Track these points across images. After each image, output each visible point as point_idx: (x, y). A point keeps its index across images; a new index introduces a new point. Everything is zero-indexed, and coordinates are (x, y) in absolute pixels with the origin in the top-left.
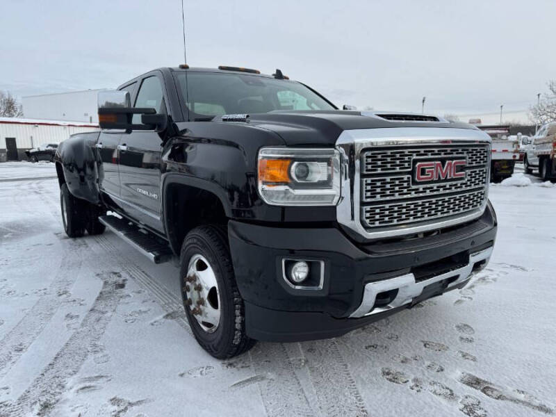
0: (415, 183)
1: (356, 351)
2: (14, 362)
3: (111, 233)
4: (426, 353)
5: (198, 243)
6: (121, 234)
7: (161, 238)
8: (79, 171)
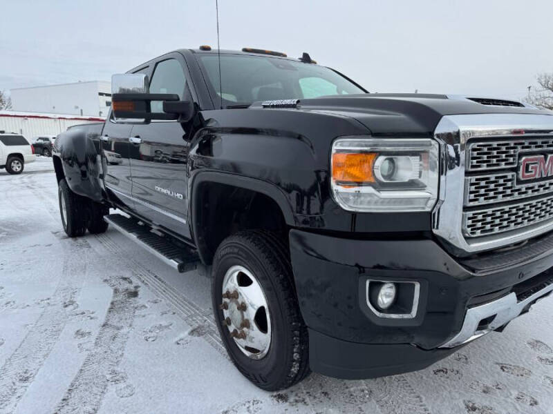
0: (519, 182)
1: (424, 378)
2: (19, 397)
3: (115, 231)
4: (508, 380)
5: (240, 253)
6: (133, 236)
7: (180, 241)
8: (80, 165)
